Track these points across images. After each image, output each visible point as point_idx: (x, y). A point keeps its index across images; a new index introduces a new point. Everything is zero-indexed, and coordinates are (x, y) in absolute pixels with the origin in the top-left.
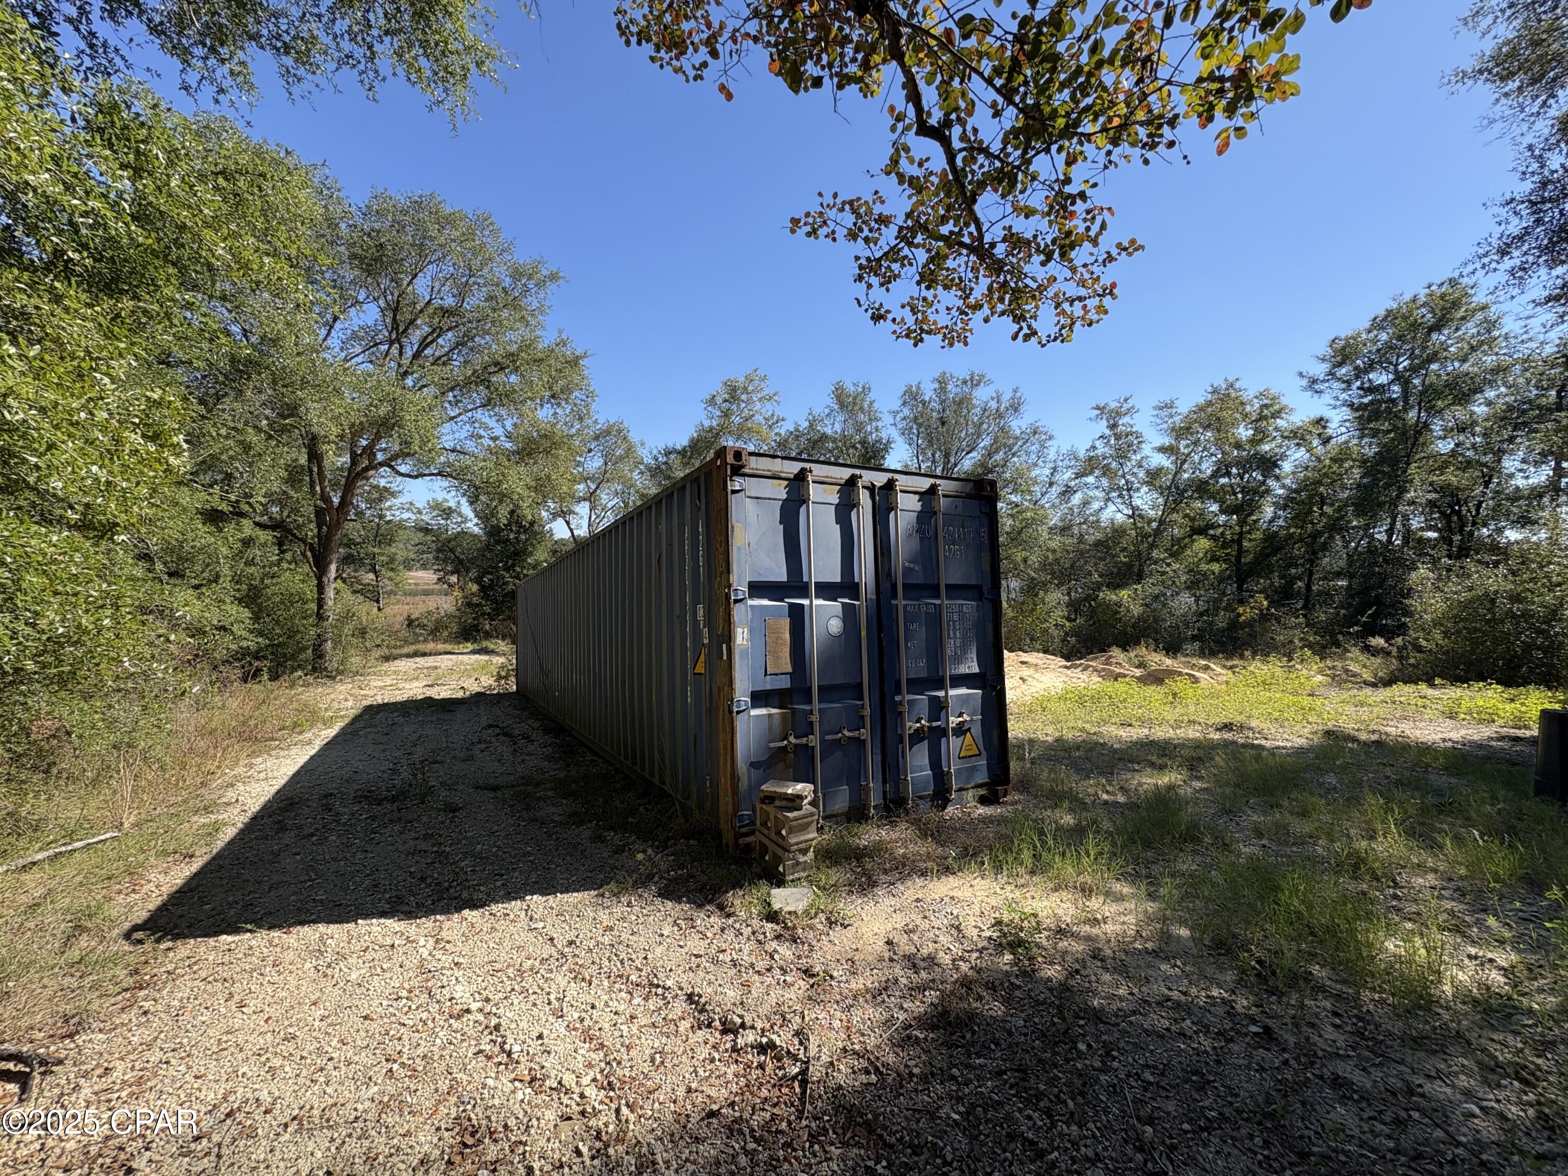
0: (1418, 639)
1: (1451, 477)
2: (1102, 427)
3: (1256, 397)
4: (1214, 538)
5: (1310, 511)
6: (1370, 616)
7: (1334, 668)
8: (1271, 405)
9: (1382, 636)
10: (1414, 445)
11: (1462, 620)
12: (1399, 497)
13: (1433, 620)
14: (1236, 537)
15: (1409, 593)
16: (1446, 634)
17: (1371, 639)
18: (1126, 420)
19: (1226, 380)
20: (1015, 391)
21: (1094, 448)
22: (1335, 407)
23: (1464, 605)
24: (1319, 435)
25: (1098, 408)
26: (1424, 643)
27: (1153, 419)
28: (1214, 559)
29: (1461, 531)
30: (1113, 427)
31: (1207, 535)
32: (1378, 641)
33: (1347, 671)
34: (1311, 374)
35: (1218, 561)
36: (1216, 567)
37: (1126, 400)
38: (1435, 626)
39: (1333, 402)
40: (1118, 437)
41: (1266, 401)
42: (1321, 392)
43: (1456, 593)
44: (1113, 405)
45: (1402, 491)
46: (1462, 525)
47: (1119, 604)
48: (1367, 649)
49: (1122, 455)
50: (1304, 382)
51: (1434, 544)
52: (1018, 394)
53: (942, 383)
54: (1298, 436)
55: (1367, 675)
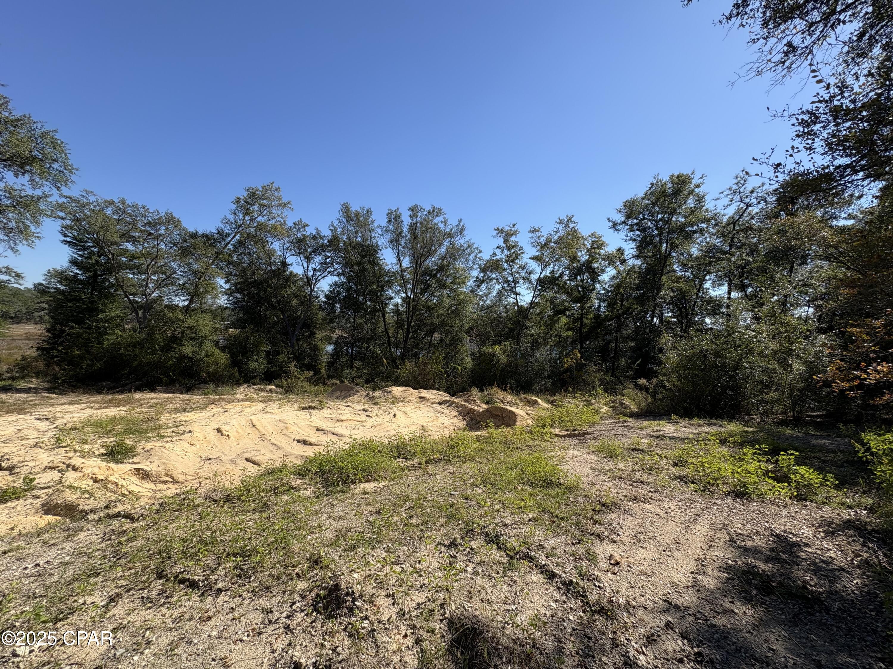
0: (663, 381)
1: (682, 285)
2: (500, 242)
3: (589, 236)
4: (569, 317)
5: (616, 303)
6: (638, 365)
7: (614, 402)
8: (597, 241)
9: (645, 378)
10: (664, 264)
11: (688, 369)
12: (657, 294)
13: (672, 369)
14: (579, 316)
15: (661, 351)
16: (679, 378)
17: (639, 380)
18: (513, 238)
19: (567, 216)
20: (460, 221)
21: (495, 254)
22: (626, 241)
23: (690, 359)
24: (619, 258)
25: (498, 229)
26: (667, 384)
27: (529, 239)
28: (569, 329)
29: (687, 317)
30: (506, 241)
31: (565, 315)
32: (643, 381)
33: (622, 404)
34: (614, 220)
35: (570, 330)
36: (570, 333)
37: (514, 225)
38: (673, 372)
39: (625, 238)
40: (509, 249)
41: (594, 239)
42: (619, 230)
43: (684, 351)
44: (507, 228)
45: (659, 290)
46: (687, 314)
47: (493, 355)
48: (637, 385)
49: (512, 259)
50: (610, 224)
51: (674, 323)
52: (462, 224)
53: (414, 211)
54: (610, 259)
55: (634, 408)
